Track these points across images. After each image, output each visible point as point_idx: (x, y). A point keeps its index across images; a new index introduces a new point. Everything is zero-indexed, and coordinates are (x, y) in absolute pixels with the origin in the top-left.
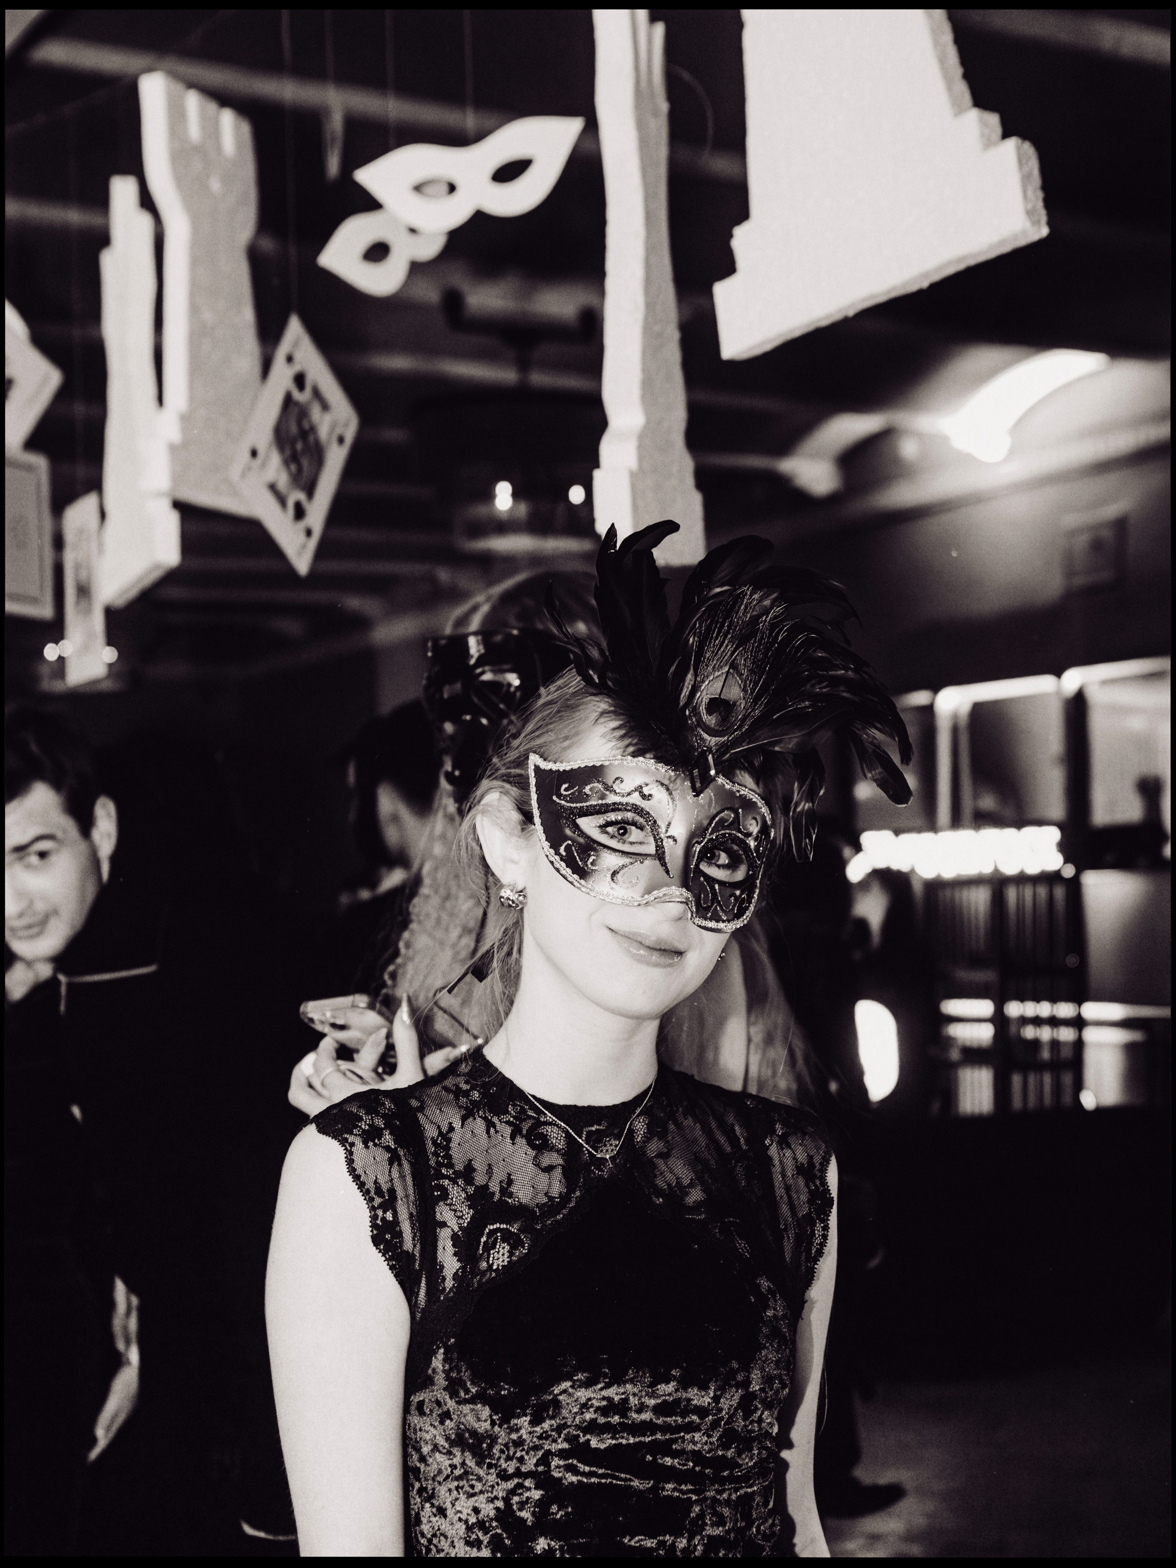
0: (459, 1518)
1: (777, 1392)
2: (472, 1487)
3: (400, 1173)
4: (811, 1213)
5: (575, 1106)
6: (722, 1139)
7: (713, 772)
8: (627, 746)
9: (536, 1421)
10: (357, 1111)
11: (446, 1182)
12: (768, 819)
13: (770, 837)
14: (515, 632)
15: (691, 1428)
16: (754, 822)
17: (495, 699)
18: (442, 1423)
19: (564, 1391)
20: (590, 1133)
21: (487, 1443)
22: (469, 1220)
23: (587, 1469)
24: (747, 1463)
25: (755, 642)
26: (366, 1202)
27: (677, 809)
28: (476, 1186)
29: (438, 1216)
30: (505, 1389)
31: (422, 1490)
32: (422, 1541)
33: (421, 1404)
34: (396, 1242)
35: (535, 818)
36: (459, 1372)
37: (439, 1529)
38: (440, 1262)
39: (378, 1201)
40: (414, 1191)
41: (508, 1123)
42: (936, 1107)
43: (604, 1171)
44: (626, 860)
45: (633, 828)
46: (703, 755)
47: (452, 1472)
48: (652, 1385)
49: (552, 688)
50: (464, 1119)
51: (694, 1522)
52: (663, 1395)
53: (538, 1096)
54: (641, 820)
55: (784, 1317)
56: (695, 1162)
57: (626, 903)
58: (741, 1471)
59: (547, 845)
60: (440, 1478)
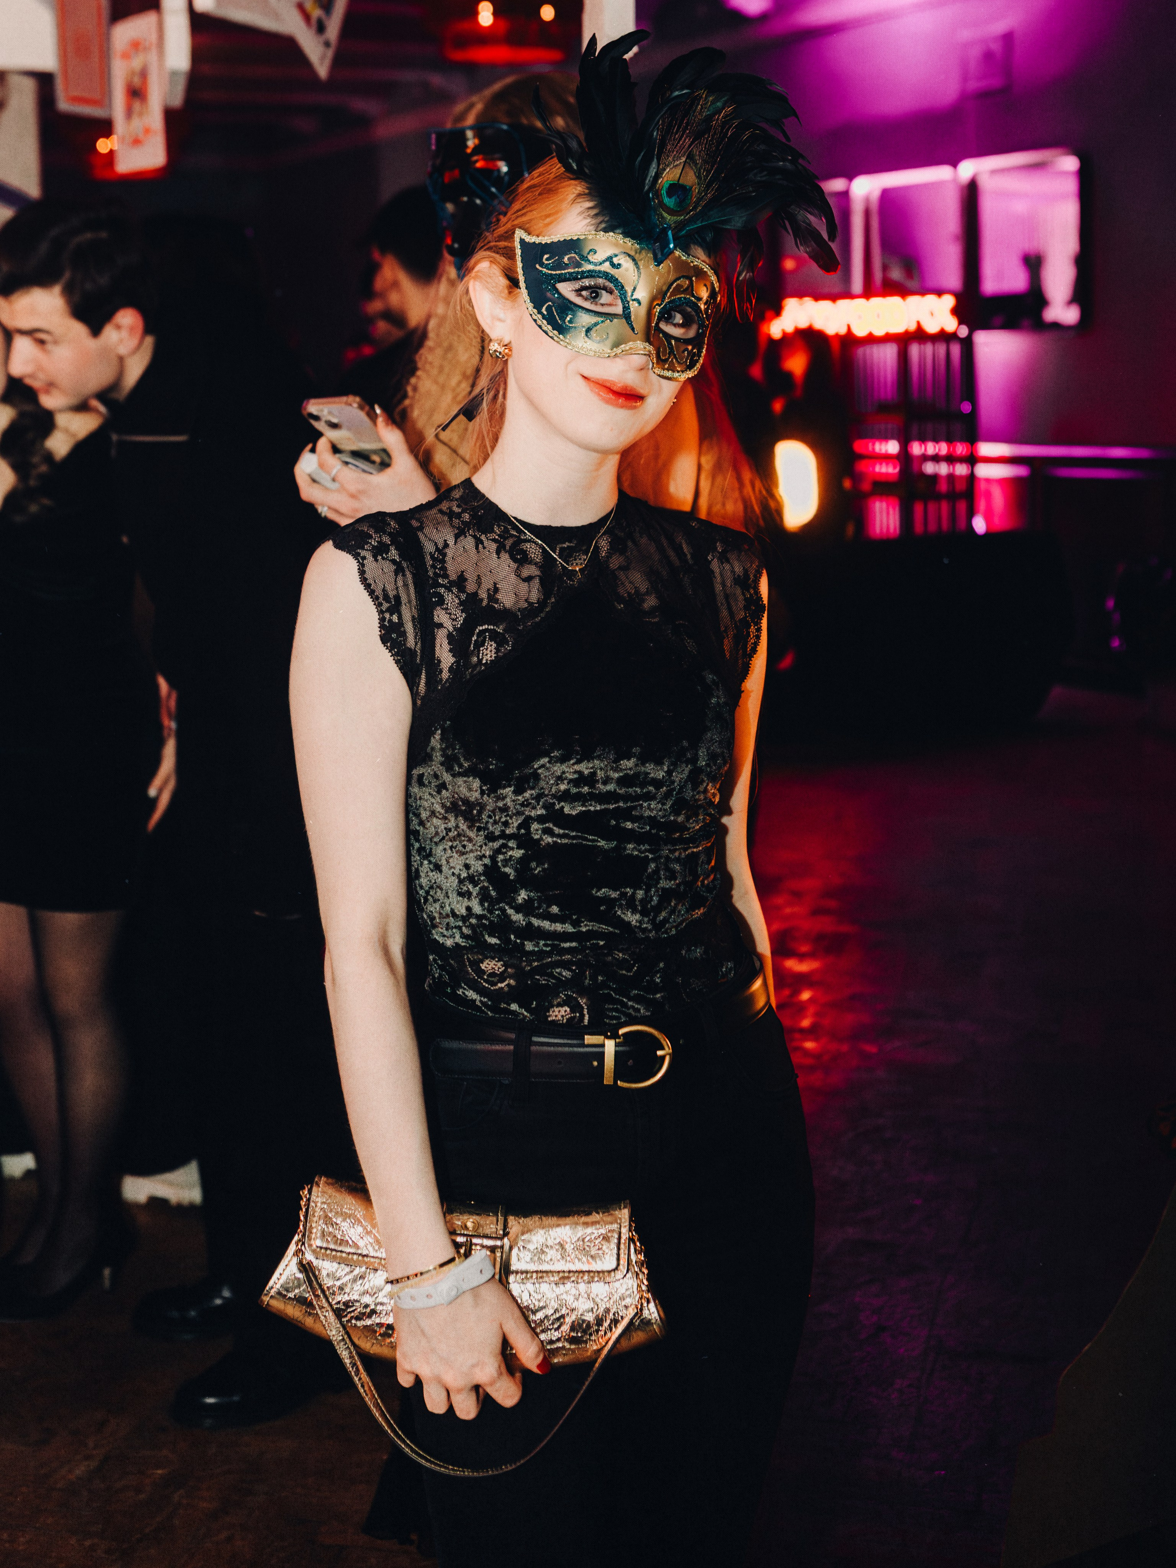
0: (453, 872)
1: (719, 768)
2: (464, 846)
3: (404, 582)
4: (746, 617)
5: (550, 526)
6: (671, 554)
7: (672, 246)
8: (601, 223)
9: (518, 791)
10: (368, 530)
11: (442, 590)
12: (716, 286)
13: (717, 301)
14: (505, 127)
15: (648, 797)
16: (705, 288)
17: (487, 183)
18: (439, 792)
19: (543, 766)
20: (562, 549)
21: (477, 810)
22: (462, 622)
23: (561, 831)
24: (694, 827)
25: (709, 137)
26: (375, 606)
27: (642, 275)
28: (468, 593)
29: (436, 619)
30: (493, 764)
31: (421, 850)
32: (421, 893)
33: (421, 776)
34: (401, 640)
35: (520, 283)
36: (454, 749)
37: (435, 883)
38: (438, 657)
39: (386, 605)
40: (416, 597)
41: (494, 540)
42: (850, 530)
43: (574, 581)
44: (600, 319)
45: (604, 292)
46: (664, 231)
47: (447, 834)
48: (617, 761)
49: (536, 173)
50: (457, 537)
51: (650, 877)
52: (625, 770)
53: (519, 518)
54: (611, 285)
55: (725, 703)
56: (651, 575)
57: (598, 355)
58: (689, 834)
59: (530, 305)
60: (436, 839)
